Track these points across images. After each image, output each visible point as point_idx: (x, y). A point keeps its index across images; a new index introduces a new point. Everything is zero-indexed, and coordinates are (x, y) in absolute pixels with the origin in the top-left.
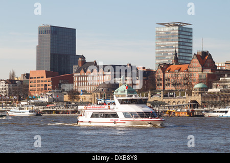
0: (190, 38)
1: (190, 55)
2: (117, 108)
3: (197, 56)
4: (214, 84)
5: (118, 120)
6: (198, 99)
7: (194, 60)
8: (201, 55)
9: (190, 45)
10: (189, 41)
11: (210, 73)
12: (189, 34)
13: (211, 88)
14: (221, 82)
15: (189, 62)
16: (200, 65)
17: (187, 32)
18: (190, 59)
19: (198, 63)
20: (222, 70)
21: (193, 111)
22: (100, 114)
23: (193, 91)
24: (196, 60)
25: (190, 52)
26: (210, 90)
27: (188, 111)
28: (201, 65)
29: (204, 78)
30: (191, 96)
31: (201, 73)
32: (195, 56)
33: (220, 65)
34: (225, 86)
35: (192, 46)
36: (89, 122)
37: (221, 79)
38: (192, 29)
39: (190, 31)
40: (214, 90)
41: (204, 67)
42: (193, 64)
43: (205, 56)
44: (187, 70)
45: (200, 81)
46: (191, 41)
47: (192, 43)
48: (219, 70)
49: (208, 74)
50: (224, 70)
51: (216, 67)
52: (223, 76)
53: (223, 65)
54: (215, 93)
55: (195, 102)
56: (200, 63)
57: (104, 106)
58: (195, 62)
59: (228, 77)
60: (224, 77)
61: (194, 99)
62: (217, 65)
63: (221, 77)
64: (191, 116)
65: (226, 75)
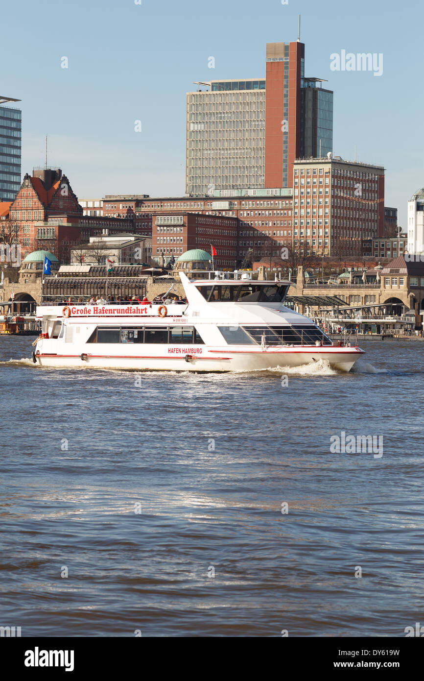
0: (16, 134)
1: (14, 178)
2: (196, 314)
3: (33, 181)
4: (76, 253)
5: (199, 351)
6: (35, 290)
7: (24, 192)
8: (42, 178)
9: (14, 152)
10: (12, 142)
11: (65, 224)
12: (14, 125)
13: (68, 262)
14: (92, 248)
15: (11, 196)
16: (39, 204)
17: (7, 119)
18: (15, 187)
19: (36, 199)
20: (94, 218)
21: (21, 321)
22: (126, 331)
23: (21, 271)
24: (31, 191)
25: (15, 170)
26: (63, 269)
27: (7, 321)
28: (43, 204)
29: (50, 236)
30: (17, 282)
31: (41, 224)
32: (27, 182)
33: (90, 205)
34: (101, 259)
35: (19, 157)
36: (84, 357)
37: (92, 240)
38: (19, 112)
39: (16, 116)
40: (75, 267)
41: (50, 210)
42: (22, 202)
43: (53, 183)
44: (7, 216)
45: (40, 245)
46: (17, 144)
47: (20, 148)
48: (87, 217)
49: (60, 227)
50: (100, 218)
51: (81, 209)
52: (97, 232)
53: (97, 205)
54: (76, 275)
55: (26, 297)
56: (40, 199)
57: (141, 307)
58: (27, 197)
59: (109, 235)
60: (99, 234)
61: (23, 291)
62: (82, 204)
63: (93, 235)
64: (15, 334)
65: (105, 232)
